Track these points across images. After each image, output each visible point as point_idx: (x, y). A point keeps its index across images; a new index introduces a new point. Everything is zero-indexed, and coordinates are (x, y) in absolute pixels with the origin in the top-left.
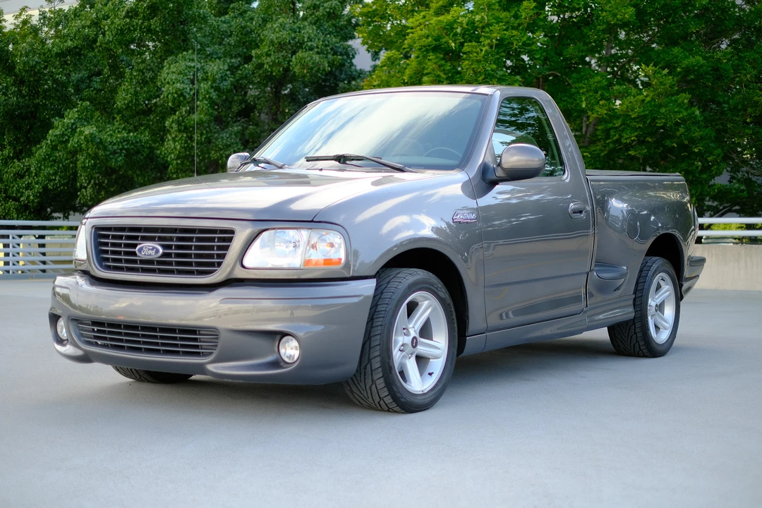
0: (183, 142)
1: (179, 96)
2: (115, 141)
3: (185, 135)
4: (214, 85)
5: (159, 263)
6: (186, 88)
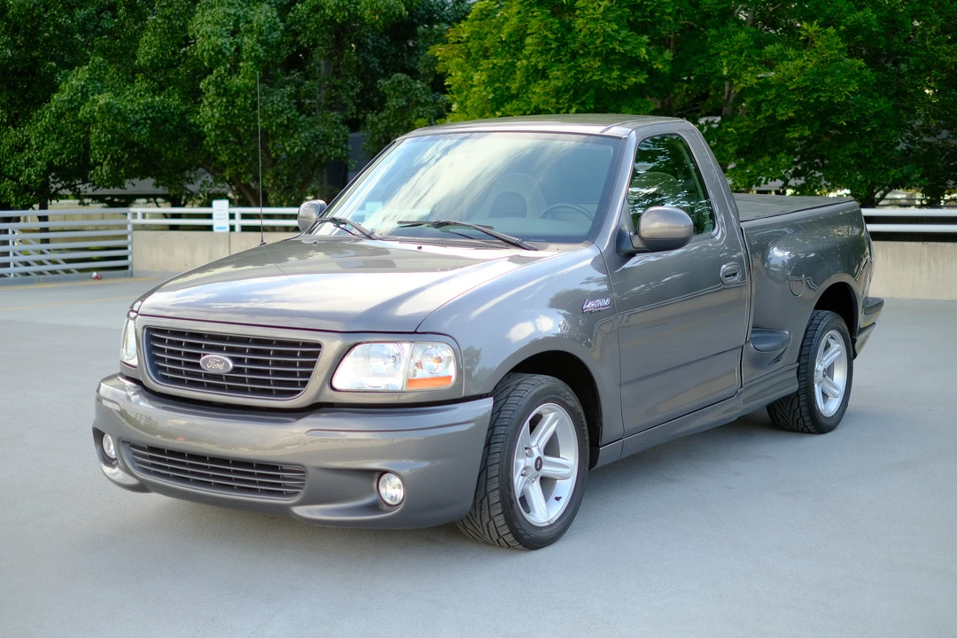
0: (223, 108)
1: (217, 54)
2: (137, 109)
3: (225, 100)
4: (261, 38)
5: (228, 379)
6: (225, 43)
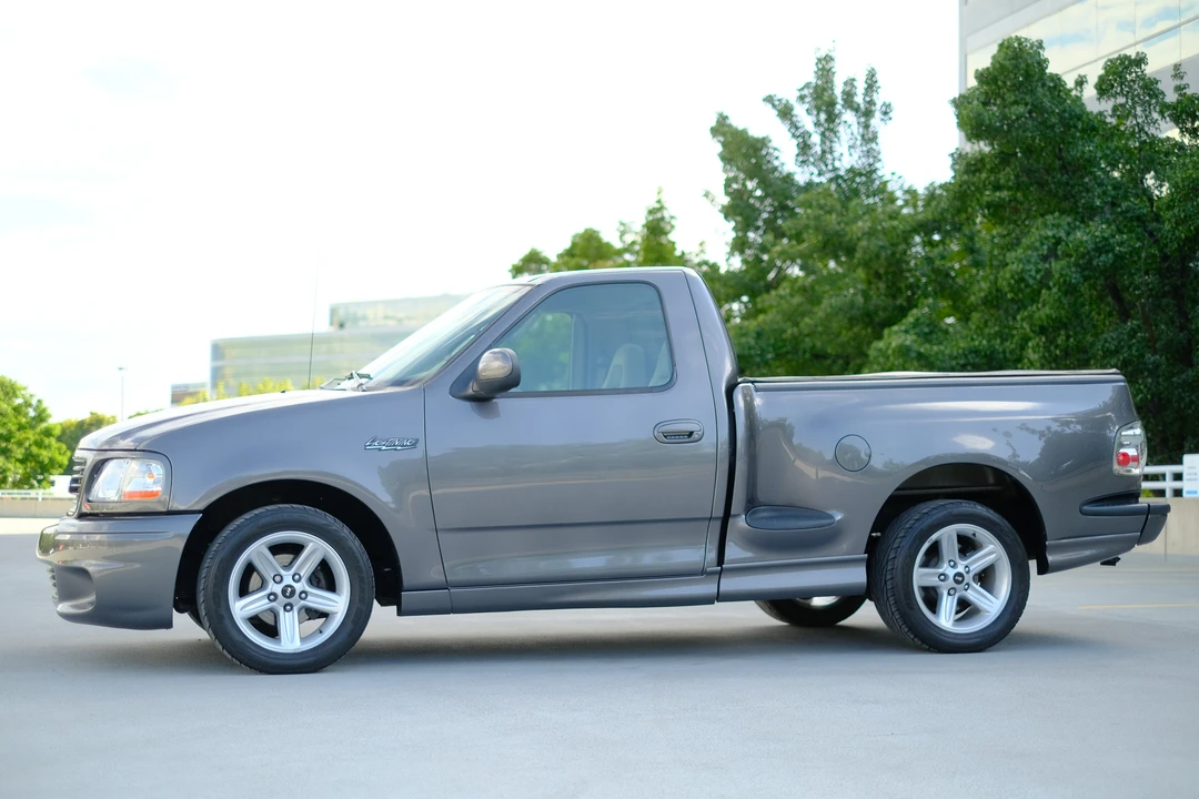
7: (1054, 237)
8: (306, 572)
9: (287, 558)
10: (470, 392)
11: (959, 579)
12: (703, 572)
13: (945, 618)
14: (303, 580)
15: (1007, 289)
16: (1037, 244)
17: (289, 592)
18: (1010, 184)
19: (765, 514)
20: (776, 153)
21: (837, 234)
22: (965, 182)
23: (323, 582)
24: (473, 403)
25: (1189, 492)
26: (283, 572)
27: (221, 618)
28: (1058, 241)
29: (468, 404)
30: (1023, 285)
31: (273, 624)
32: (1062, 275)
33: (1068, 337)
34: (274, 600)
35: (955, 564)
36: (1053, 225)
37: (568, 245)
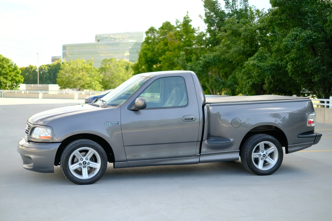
7: (296, 34)
8: (89, 157)
9: (84, 153)
10: (133, 108)
11: (264, 155)
12: (195, 155)
13: (260, 166)
14: (88, 160)
15: (282, 49)
16: (291, 36)
17: (85, 163)
18: (284, 19)
19: (212, 139)
20: (219, 5)
21: (236, 30)
22: (272, 18)
23: (94, 160)
24: (134, 112)
25: (331, 107)
26: (83, 158)
27: (67, 171)
28: (297, 35)
29: (132, 112)
30: (287, 48)
31: (80, 171)
32: (298, 45)
33: (299, 62)
34: (81, 165)
35: (263, 151)
36: (296, 31)
37: (161, 26)
